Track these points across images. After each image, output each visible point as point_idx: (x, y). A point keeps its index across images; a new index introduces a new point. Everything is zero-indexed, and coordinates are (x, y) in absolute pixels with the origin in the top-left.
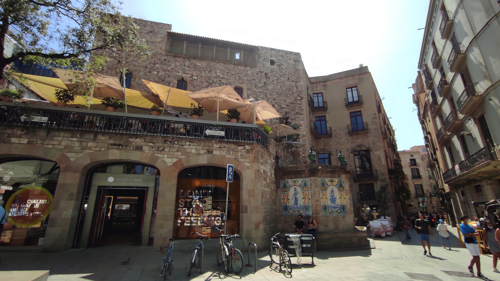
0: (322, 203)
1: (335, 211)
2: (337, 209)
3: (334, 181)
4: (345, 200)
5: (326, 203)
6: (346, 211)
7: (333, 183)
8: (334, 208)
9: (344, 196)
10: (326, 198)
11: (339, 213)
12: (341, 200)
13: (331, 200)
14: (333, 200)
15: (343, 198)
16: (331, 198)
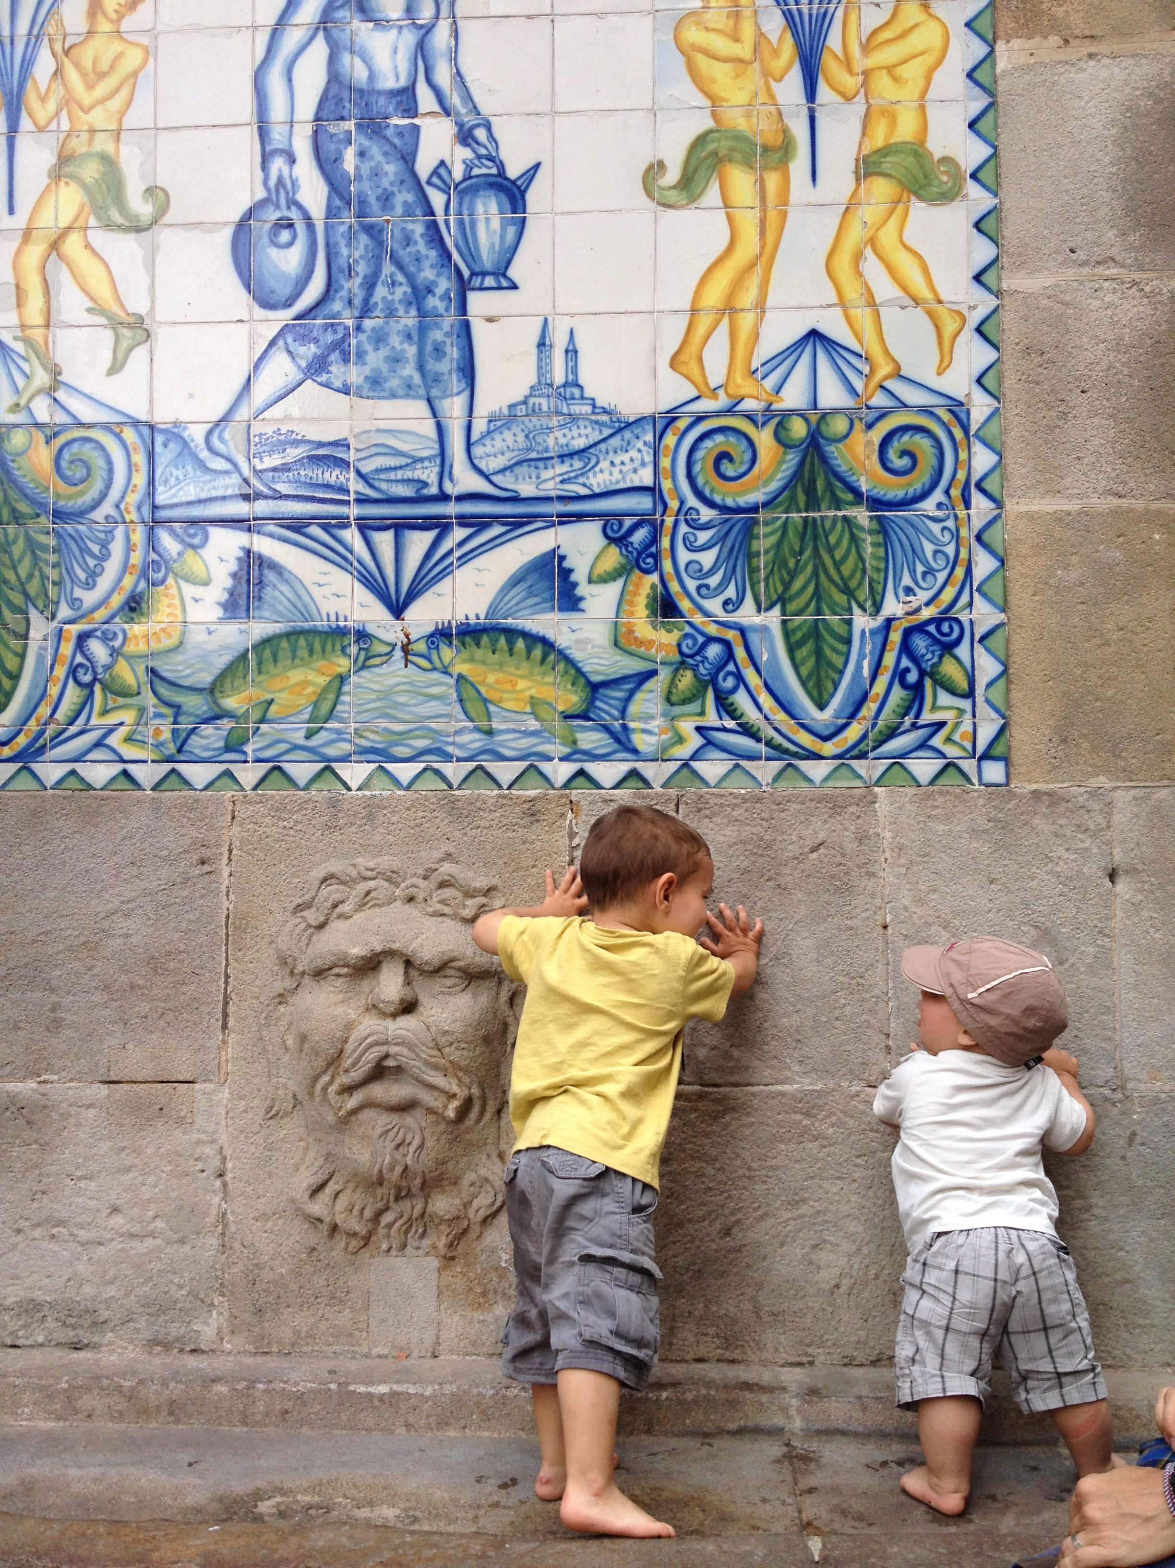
5: (81, 349)
8: (384, 540)
9: (912, 71)
10: (68, 196)
11: (569, 699)
12: (748, 245)
13: (288, 261)
14: (377, 233)
15: (868, 169)
16: (280, 193)
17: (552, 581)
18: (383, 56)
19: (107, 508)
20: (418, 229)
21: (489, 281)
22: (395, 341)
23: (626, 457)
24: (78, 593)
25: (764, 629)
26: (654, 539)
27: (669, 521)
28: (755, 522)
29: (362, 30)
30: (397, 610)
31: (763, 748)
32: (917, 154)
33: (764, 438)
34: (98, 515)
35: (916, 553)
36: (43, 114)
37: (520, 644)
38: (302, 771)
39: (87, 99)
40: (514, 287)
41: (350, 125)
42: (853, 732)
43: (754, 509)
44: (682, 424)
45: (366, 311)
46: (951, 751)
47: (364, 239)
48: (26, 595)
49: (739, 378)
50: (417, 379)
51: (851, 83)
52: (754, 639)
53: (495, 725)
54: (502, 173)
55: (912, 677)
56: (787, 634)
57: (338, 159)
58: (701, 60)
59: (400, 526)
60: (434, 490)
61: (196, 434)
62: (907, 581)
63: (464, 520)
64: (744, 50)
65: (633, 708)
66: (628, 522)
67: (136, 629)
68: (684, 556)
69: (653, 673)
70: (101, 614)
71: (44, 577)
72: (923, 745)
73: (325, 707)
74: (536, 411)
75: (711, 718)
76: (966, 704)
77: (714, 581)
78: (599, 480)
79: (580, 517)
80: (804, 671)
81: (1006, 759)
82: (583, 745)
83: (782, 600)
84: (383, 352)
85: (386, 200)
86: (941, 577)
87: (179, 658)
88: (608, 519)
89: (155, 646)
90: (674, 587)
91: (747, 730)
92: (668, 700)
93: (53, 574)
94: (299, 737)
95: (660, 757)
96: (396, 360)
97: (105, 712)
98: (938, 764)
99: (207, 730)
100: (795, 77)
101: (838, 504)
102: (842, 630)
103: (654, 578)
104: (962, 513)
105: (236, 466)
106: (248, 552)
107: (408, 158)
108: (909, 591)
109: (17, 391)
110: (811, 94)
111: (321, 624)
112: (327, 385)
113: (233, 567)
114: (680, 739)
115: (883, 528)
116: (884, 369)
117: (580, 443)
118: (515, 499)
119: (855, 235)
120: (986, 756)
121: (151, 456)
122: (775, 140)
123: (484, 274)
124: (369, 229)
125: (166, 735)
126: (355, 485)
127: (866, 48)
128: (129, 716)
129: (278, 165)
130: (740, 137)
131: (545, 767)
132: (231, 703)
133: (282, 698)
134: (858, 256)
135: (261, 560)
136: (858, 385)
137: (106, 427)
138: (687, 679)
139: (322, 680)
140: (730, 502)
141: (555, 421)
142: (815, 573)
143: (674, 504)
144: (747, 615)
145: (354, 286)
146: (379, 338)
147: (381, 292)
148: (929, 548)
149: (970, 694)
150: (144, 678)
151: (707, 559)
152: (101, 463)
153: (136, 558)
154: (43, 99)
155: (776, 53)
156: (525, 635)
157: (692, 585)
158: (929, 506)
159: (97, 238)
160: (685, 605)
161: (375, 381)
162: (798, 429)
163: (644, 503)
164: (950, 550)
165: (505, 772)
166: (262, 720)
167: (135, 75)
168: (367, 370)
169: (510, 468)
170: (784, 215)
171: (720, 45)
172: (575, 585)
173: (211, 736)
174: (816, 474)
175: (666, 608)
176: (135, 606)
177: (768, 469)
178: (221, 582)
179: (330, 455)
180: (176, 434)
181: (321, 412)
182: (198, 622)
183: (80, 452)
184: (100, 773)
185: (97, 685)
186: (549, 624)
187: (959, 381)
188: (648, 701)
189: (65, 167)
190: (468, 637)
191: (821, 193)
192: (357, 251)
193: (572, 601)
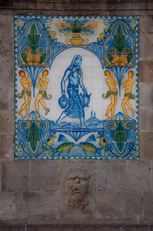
1: (77, 143)
8: (75, 133)
9: (130, 85)
10: (40, 96)
11: (95, 150)
12: (113, 103)
13: (65, 103)
14: (74, 100)
15: (125, 95)
16: (64, 96)
17: (93, 138)
18: (75, 81)
19: (45, 129)
20: (78, 100)
21: (86, 106)
22: (76, 112)
23: (100, 125)
24: (42, 139)
25: (115, 143)
26: (103, 134)
27: (105, 132)
28: (114, 132)
29: (72, 78)
30: (76, 141)
31: (115, 156)
32: (131, 94)
33: (115, 123)
34: (44, 130)
35: (130, 136)
36: (37, 86)
37: (89, 144)
38: (66, 158)
39: (42, 85)
40: (89, 107)
41: (71, 89)
42: (124, 154)
43: (114, 131)
44: (106, 122)
45: (73, 109)
46: (134, 156)
47: (73, 101)
48: (37, 139)
49: (112, 117)
50: (78, 116)
51: (124, 86)
52: (114, 144)
53: (87, 153)
54: (87, 95)
55: (130, 149)
56: (117, 144)
57: (70, 92)
58: (108, 83)
59: (77, 132)
60: (80, 128)
61: (55, 122)
62: (129, 139)
63: (83, 131)
64: (113, 82)
65: (101, 151)
66: (101, 132)
67: (48, 142)
68: (106, 135)
69: (103, 148)
70: (45, 141)
71: (39, 137)
72: (131, 156)
73: (69, 151)
74: (91, 120)
75: (109, 153)
76: (135, 151)
77: (110, 138)
78: (98, 127)
79: (96, 131)
80: (119, 148)
81: (139, 157)
82: (96, 155)
83: (117, 140)
84: (75, 113)
85: (75, 97)
86: (133, 138)
87: (53, 146)
88: (98, 131)
89: (50, 144)
90: (105, 139)
91: (113, 154)
92: (105, 151)
93: (40, 137)
94: (66, 154)
95: (104, 156)
96: (76, 114)
97: (45, 151)
98: (133, 158)
99: (56, 153)
100: (118, 85)
101: (122, 130)
102: (123, 143)
103: (103, 138)
104: (135, 132)
105: (59, 125)
106: (60, 134)
107: (77, 93)
108: (130, 140)
109: (35, 117)
110: (120, 87)
111: (68, 142)
112: (69, 117)
113: (59, 136)
114: (106, 155)
115: (127, 133)
116: (127, 116)
117: (96, 123)
118: (89, 129)
119: (124, 102)
120: (137, 157)
121: (50, 124)
122: (116, 92)
123: (85, 105)
124: (73, 100)
125: (52, 154)
126: (72, 127)
127: (125, 82)
128: (48, 152)
129: (63, 93)
130: (112, 92)
131: (92, 157)
132: (59, 150)
133: (64, 150)
134: (124, 105)
135: (62, 135)
136: (124, 118)
137: (45, 121)
138: (107, 149)
139: (68, 148)
140: (111, 130)
141: (93, 121)
142: (120, 138)
143: (105, 130)
144: (113, 142)
145: (72, 106)
146: (74, 112)
147: (75, 107)
148: (132, 135)
149: (136, 150)
150: (50, 148)
151: (109, 136)
152: (45, 125)
153: (48, 135)
154: (37, 84)
155: (116, 83)
156: (90, 143)
157: (107, 138)
158: (132, 131)
159: (44, 100)
160: (107, 141)
161: (74, 116)
162: (118, 122)
163: (102, 130)
164: (134, 135)
165: (88, 158)
166: (62, 152)
167: (48, 82)
168: (73, 115)
169: (88, 126)
170: (117, 100)
171: (110, 81)
172: (95, 138)
173: (57, 154)
174: (120, 127)
175: (104, 141)
176: (48, 140)
177: (115, 127)
178: (58, 138)
179: (69, 124)
180: (53, 122)
181: (68, 120)
182: (55, 142)
183: (42, 124)
184: (45, 158)
185: (44, 148)
186: (92, 142)
187: (135, 118)
188: (103, 151)
189: (40, 92)
190: (84, 143)
191: (121, 98)
192: (72, 102)
193: (95, 140)
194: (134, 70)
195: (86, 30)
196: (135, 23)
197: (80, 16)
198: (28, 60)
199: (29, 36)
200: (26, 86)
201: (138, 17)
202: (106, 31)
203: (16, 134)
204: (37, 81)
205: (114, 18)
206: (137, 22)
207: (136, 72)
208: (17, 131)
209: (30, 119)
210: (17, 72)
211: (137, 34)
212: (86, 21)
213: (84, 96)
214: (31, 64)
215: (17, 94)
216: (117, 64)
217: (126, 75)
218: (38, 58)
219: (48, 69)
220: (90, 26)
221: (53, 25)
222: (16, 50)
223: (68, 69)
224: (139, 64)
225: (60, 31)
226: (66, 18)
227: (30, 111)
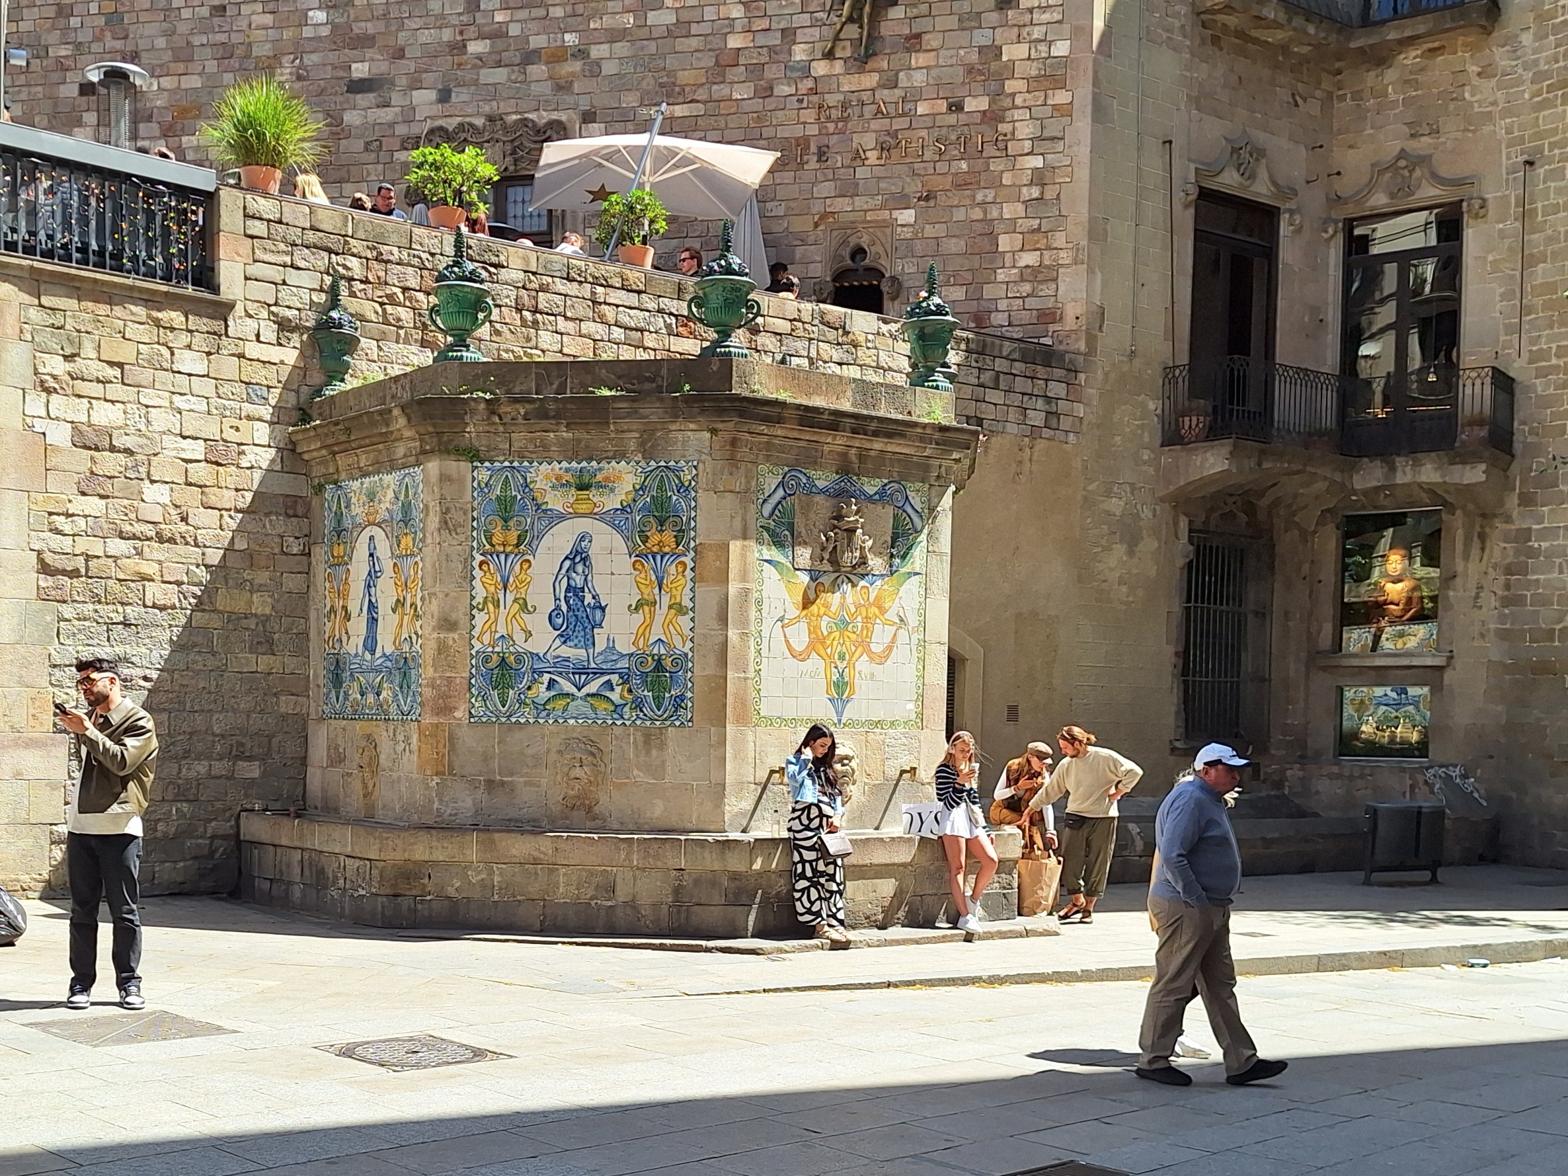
0: (486, 639)
1: (580, 694)
2: (606, 678)
3: (606, 486)
4: (685, 622)
5: (519, 637)
6: (682, 697)
7: (593, 494)
8: (577, 676)
9: (680, 588)
10: (517, 606)
11: (612, 708)
12: (648, 620)
13: (560, 621)
14: (576, 616)
15: (670, 607)
16: (558, 608)
17: (609, 685)
18: (578, 581)
19: (524, 669)
20: (585, 616)
22: (580, 637)
23: (623, 662)
24: (518, 685)
25: (649, 696)
26: (629, 678)
27: (631, 674)
28: (648, 675)
29: (574, 575)
30: (579, 691)
31: (648, 719)
32: (680, 605)
34: (522, 670)
36: (511, 589)
37: (603, 697)
38: (561, 721)
39: (520, 587)
41: (571, 594)
42: (665, 716)
43: (648, 673)
45: (574, 631)
46: (683, 720)
47: (574, 617)
48: (508, 685)
49: (645, 647)
50: (584, 645)
51: (668, 590)
52: (647, 697)
53: (598, 713)
54: (601, 605)
55: (676, 706)
56: (653, 697)
57: (569, 601)
58: (639, 584)
59: (580, 674)
62: (675, 687)
63: (592, 673)
64: (648, 583)
65: (624, 710)
66: (624, 674)
67: (529, 693)
68: (634, 681)
69: (628, 704)
70: (523, 690)
71: (512, 682)
72: (677, 719)
73: (565, 709)
74: (606, 652)
75: (639, 713)
76: (685, 711)
77: (640, 686)
79: (614, 673)
80: (656, 704)
81: (692, 722)
82: (614, 717)
83: (652, 690)
84: (577, 640)
85: (578, 610)
86: (682, 687)
87: (538, 698)
88: (620, 673)
89: (533, 696)
90: (632, 687)
91: (645, 715)
92: (630, 709)
93: (514, 682)
94: (560, 714)
95: (628, 720)
96: (580, 641)
97: (524, 709)
98: (681, 722)
101: (663, 672)
102: (663, 696)
103: (628, 685)
104: (686, 675)
105: (549, 662)
106: (551, 678)
107: (583, 602)
108: (676, 689)
109: (507, 645)
111: (565, 693)
112: (566, 646)
113: (548, 681)
114: (633, 717)
115: (671, 677)
116: (673, 647)
117: (615, 659)
118: (602, 669)
119: (668, 621)
120: (689, 721)
121: (533, 659)
122: (653, 601)
125: (535, 713)
126: (572, 666)
127: (671, 583)
128: (528, 709)
129: (558, 602)
130: (646, 600)
131: (607, 721)
132: (547, 707)
133: (557, 706)
134: (668, 625)
135: (554, 680)
137: (524, 653)
138: (634, 705)
139: (565, 703)
140: (643, 671)
141: (610, 654)
142: (659, 685)
143: (632, 671)
144: (646, 693)
145: (572, 626)
146: (577, 637)
147: (577, 628)
148: (680, 681)
149: (686, 709)
150: (531, 702)
151: (639, 682)
152: (523, 660)
153: (529, 679)
154: (511, 586)
155: (654, 583)
157: (635, 687)
158: (680, 673)
160: (634, 691)
161: (576, 646)
162: (656, 657)
163: (627, 670)
164: (684, 682)
165: (600, 722)
166: (553, 711)
167: (529, 582)
168: (574, 643)
170: (654, 616)
171: (643, 581)
173: (544, 714)
174: (659, 666)
175: (630, 691)
176: (529, 688)
177: (651, 664)
178: (546, 684)
179: (567, 660)
180: (537, 655)
181: (566, 651)
182: (541, 692)
183: (519, 658)
184: (522, 721)
185: (522, 703)
186: (608, 694)
187: (686, 650)
188: (627, 709)
189: (515, 600)
190: (593, 695)
191: (662, 612)
192: (573, 620)
193: (613, 690)
194: (687, 560)
195: (599, 486)
196: (690, 473)
197: (590, 459)
198: (495, 541)
199: (498, 498)
200: (492, 589)
201: (695, 463)
202: (638, 487)
203: (472, 676)
204: (511, 580)
205: (652, 463)
206: (694, 472)
207: (690, 564)
208: (473, 671)
209: (497, 649)
210: (476, 564)
211: (693, 494)
212: (600, 469)
213: (594, 608)
214: (501, 549)
215: (474, 603)
216: (655, 549)
217: (672, 569)
218: (513, 537)
219: (530, 558)
220: (607, 479)
221: (540, 477)
222: (475, 524)
223: (567, 558)
224: (695, 549)
225: (553, 487)
226: (565, 464)
227: (498, 635)
